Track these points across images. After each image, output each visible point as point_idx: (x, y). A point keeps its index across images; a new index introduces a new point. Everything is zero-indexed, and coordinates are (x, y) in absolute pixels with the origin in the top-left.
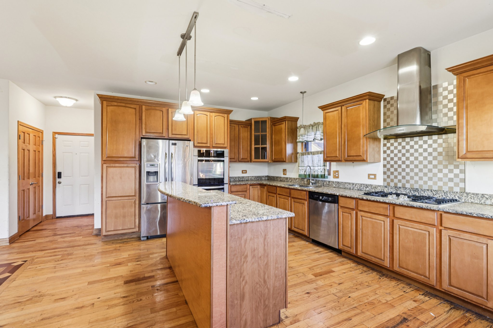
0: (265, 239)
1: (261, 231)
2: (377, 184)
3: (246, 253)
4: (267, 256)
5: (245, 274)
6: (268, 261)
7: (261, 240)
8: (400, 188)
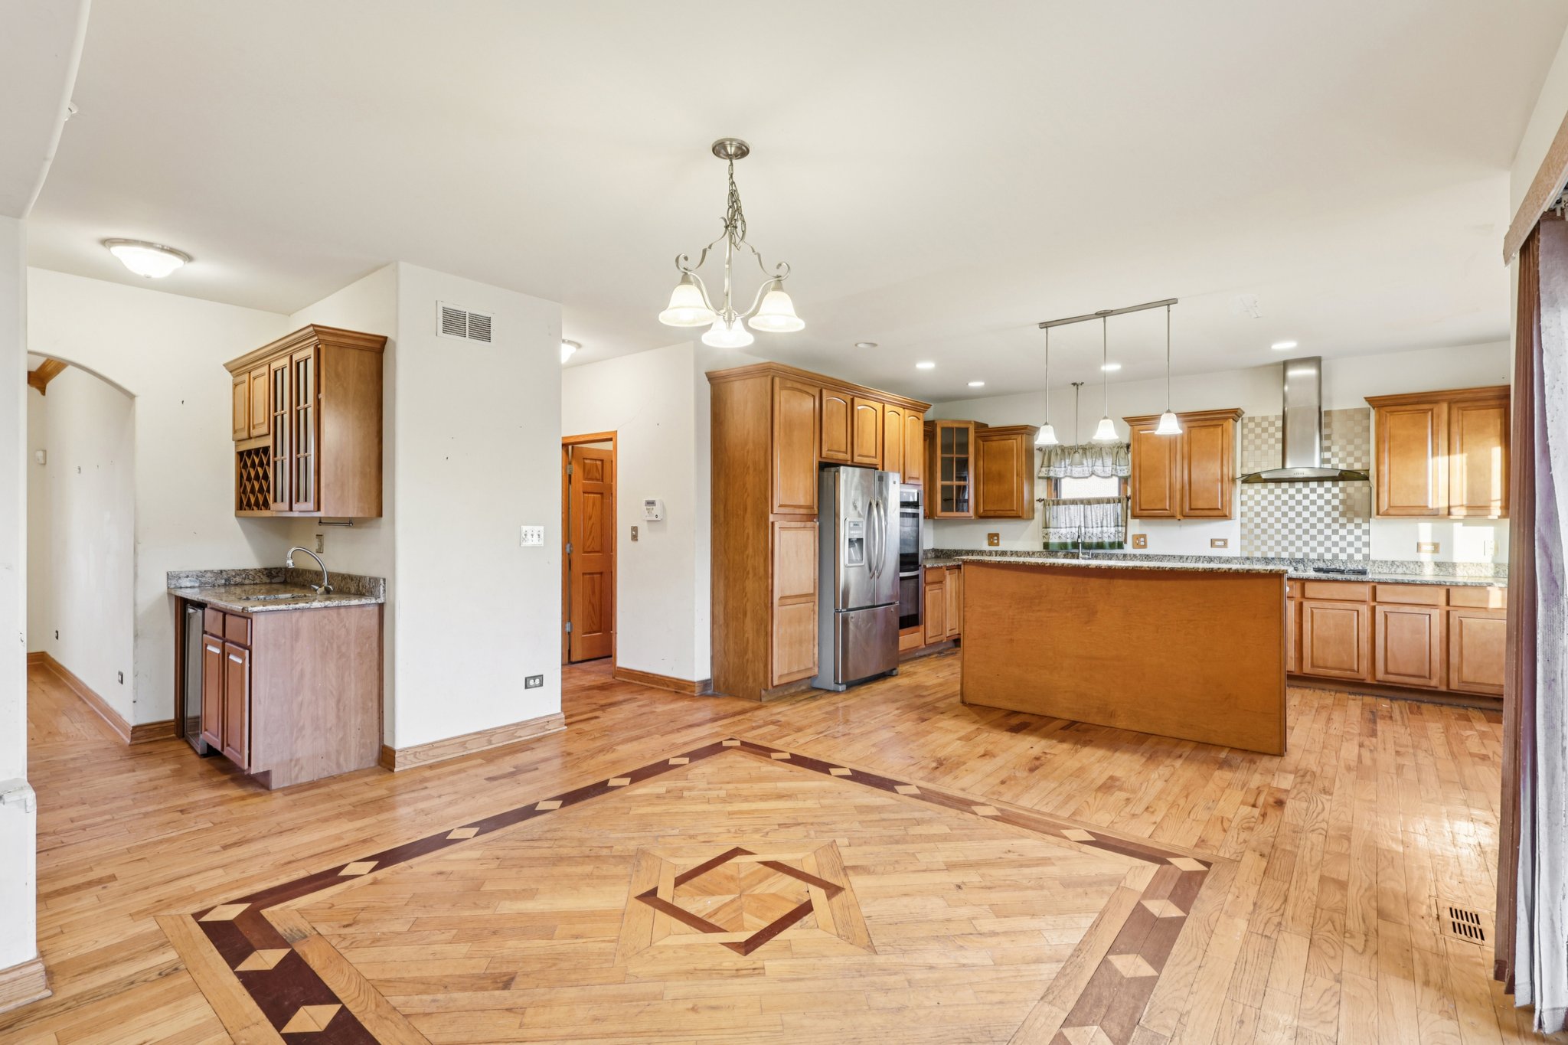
2: (1231, 555)
8: (1273, 559)
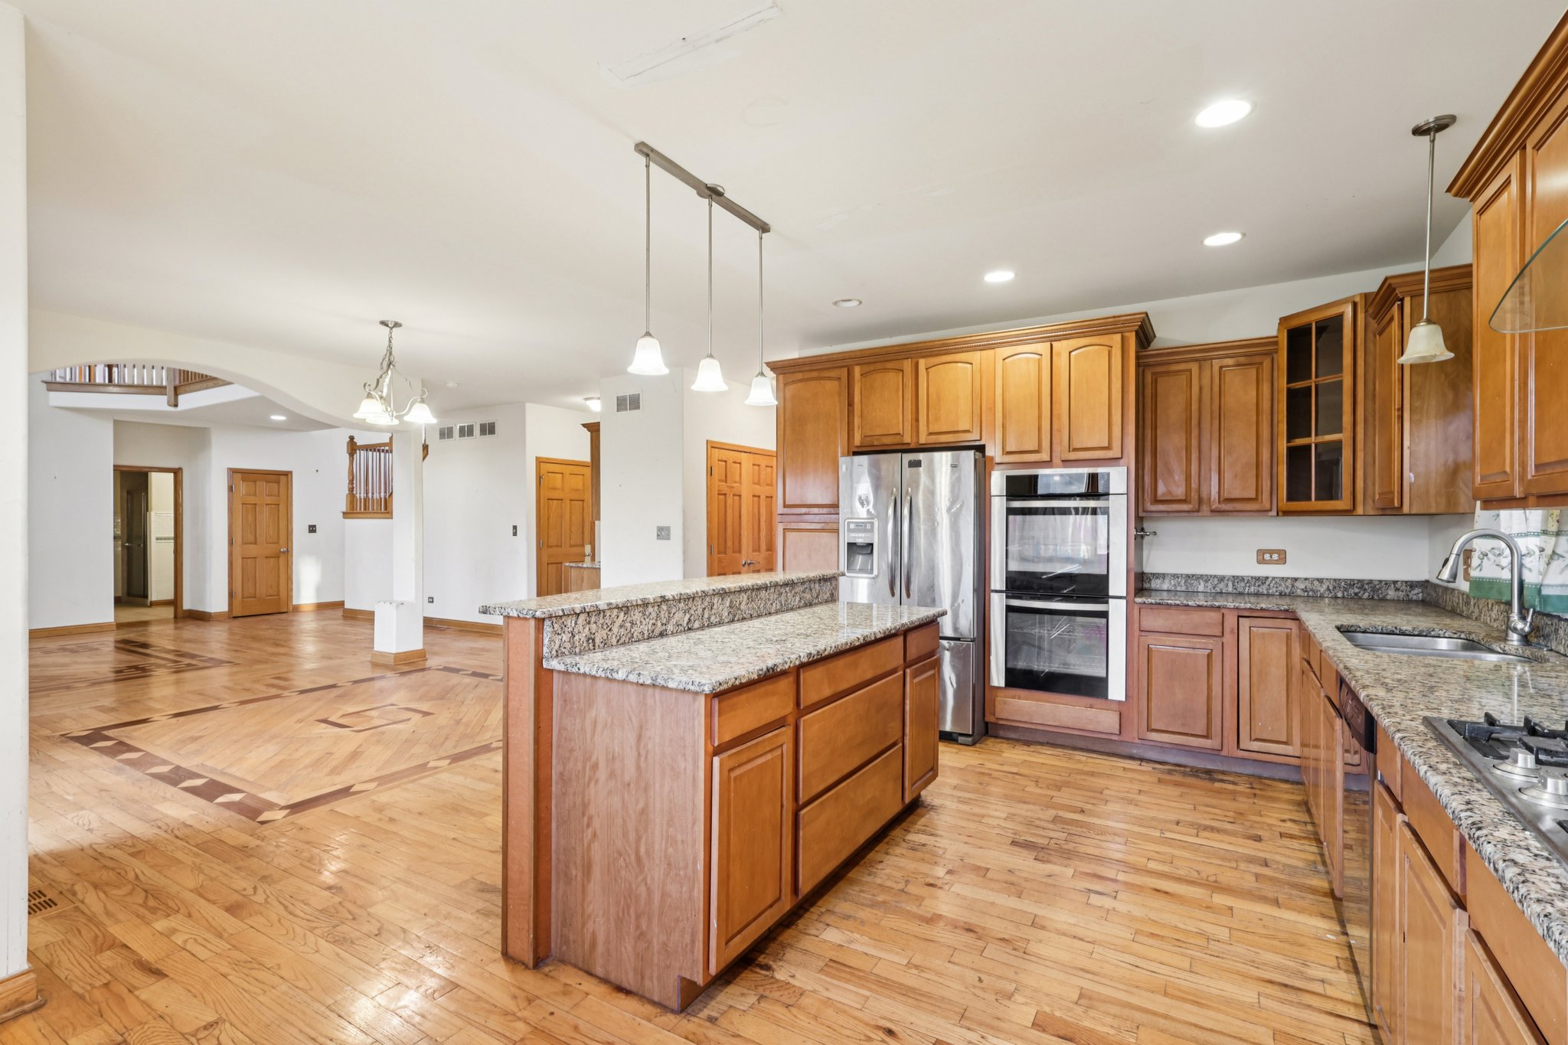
0: (639, 738)
1: (631, 713)
3: (594, 758)
4: (646, 790)
5: (592, 810)
6: (647, 805)
7: (631, 737)
